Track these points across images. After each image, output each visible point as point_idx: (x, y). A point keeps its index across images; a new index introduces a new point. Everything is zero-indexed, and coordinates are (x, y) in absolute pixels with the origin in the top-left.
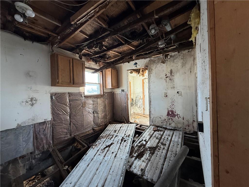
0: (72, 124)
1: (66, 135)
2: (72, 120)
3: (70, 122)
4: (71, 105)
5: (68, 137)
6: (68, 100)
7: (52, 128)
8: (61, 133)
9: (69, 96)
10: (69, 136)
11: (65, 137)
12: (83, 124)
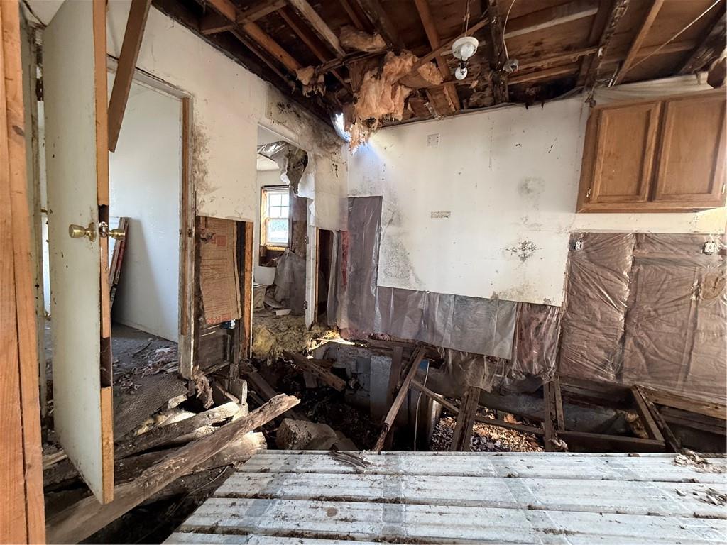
0: (630, 341)
1: (602, 366)
2: (633, 330)
3: (625, 333)
4: (640, 279)
5: (608, 377)
6: (629, 259)
7: (560, 327)
8: (585, 353)
9: (638, 245)
10: (612, 376)
11: (596, 372)
12: (689, 363)
